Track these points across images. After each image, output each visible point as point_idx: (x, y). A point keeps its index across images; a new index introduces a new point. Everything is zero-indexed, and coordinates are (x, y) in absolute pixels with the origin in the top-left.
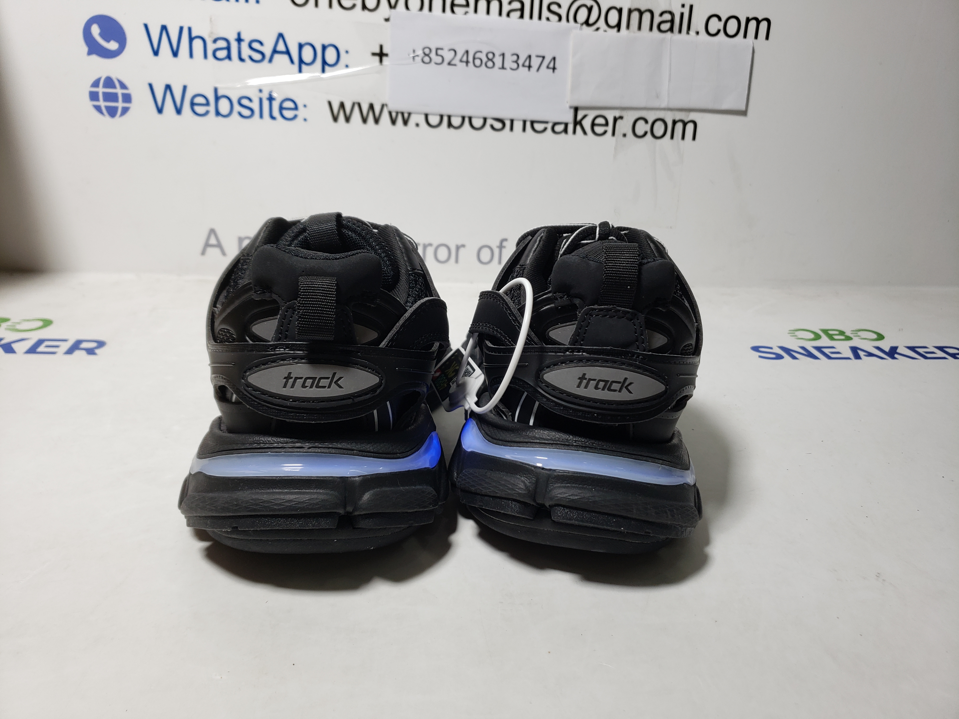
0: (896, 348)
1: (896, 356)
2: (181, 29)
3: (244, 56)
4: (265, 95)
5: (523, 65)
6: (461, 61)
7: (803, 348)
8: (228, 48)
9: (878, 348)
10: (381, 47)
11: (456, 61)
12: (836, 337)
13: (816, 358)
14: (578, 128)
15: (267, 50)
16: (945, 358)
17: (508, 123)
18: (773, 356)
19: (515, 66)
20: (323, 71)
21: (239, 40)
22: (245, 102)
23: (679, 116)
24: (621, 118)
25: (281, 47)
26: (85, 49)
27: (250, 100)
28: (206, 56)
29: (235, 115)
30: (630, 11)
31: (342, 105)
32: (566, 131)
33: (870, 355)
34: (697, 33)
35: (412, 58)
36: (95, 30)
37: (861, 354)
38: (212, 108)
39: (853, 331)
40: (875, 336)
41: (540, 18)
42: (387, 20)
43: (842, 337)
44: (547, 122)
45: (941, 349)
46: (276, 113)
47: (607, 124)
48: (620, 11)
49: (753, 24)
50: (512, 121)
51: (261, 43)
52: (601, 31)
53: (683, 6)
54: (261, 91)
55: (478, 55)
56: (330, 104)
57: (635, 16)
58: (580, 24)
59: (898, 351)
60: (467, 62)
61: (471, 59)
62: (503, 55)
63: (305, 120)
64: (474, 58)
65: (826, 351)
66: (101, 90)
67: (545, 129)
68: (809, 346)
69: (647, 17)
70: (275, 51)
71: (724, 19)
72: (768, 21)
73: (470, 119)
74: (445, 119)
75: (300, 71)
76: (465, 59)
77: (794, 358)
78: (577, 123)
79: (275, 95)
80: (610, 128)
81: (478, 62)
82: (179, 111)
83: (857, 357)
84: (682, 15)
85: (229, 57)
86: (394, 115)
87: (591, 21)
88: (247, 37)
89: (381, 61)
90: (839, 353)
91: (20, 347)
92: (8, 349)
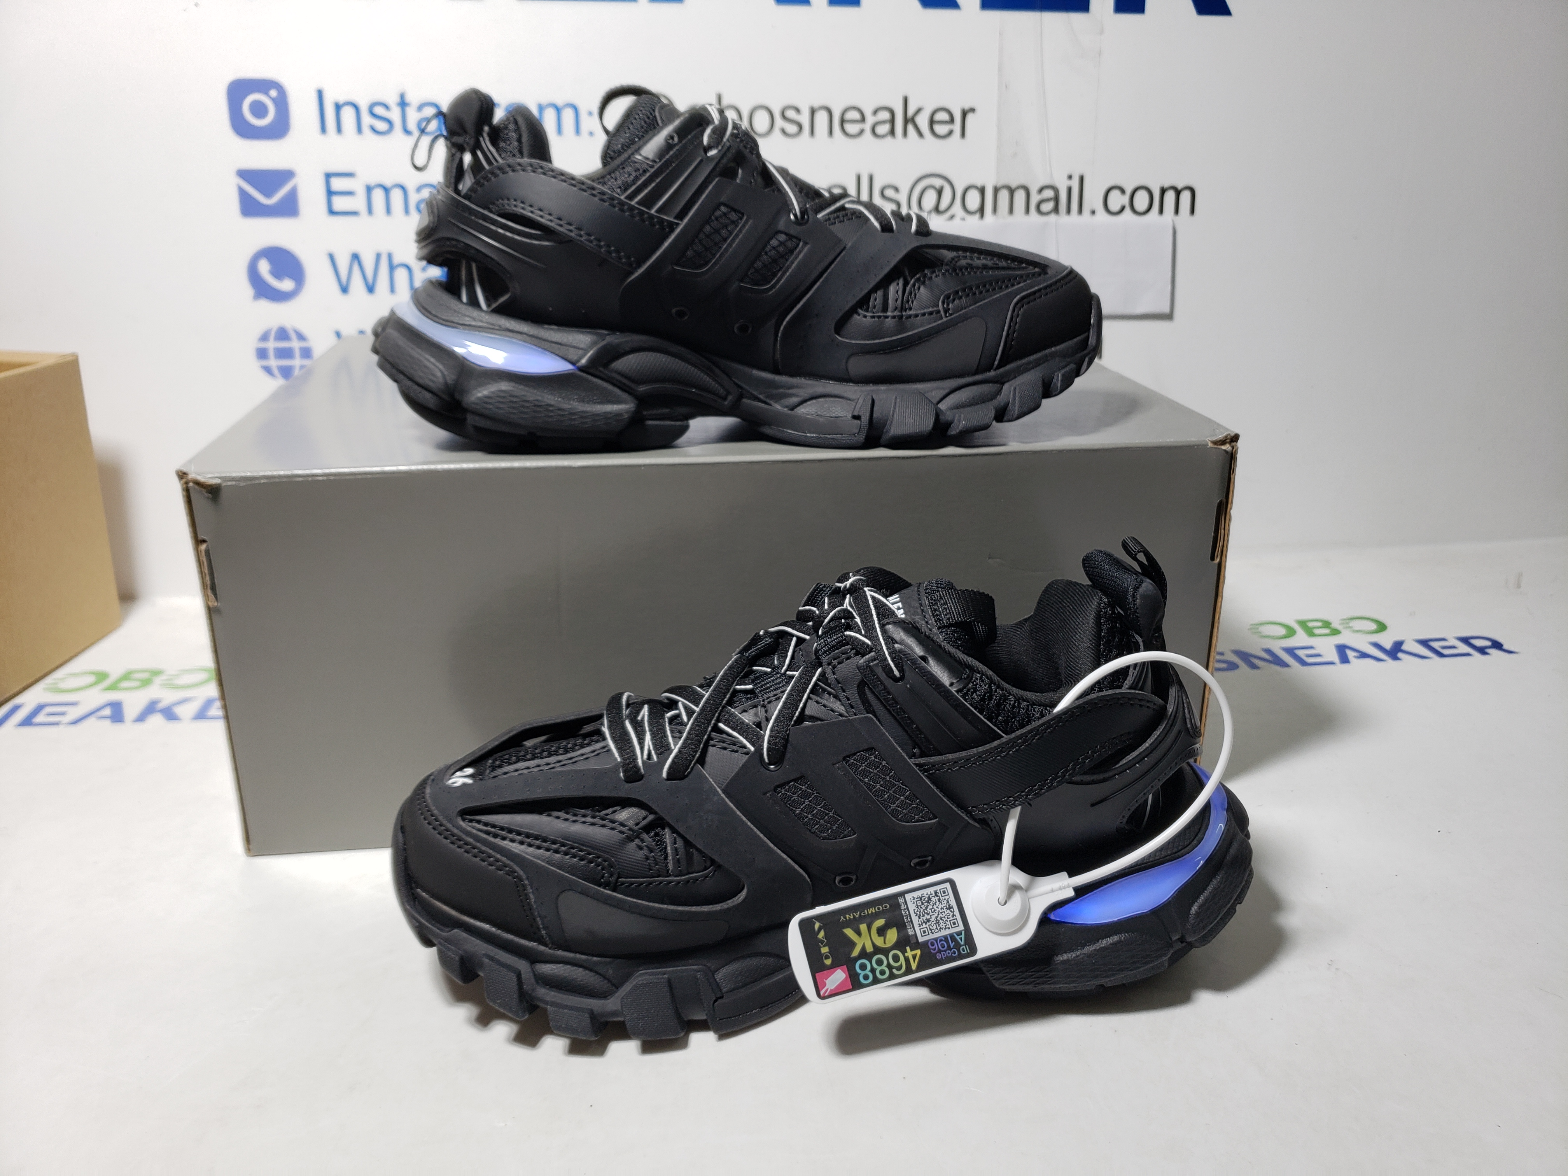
0: (1402, 643)
1: (1400, 655)
7: (1268, 651)
9: (1377, 646)
12: (1317, 631)
13: (1284, 665)
16: (1468, 655)
18: (1224, 665)
26: (251, 292)
30: (996, 190)
33: (1364, 655)
34: (1093, 212)
36: (264, 267)
37: (1351, 654)
39: (1345, 620)
40: (1374, 626)
43: (1327, 631)
45: (1466, 640)
48: (982, 191)
49: (1170, 196)
52: (957, 220)
53: (1070, 177)
57: (1004, 195)
58: (928, 213)
59: (1405, 647)
65: (1301, 653)
66: (271, 345)
68: (1277, 647)
69: (1020, 196)
71: (1129, 192)
72: (1192, 189)
77: (1254, 667)
83: (1344, 660)
84: (1069, 190)
87: (943, 207)
90: (1319, 655)
91: (186, 711)
92: (169, 714)
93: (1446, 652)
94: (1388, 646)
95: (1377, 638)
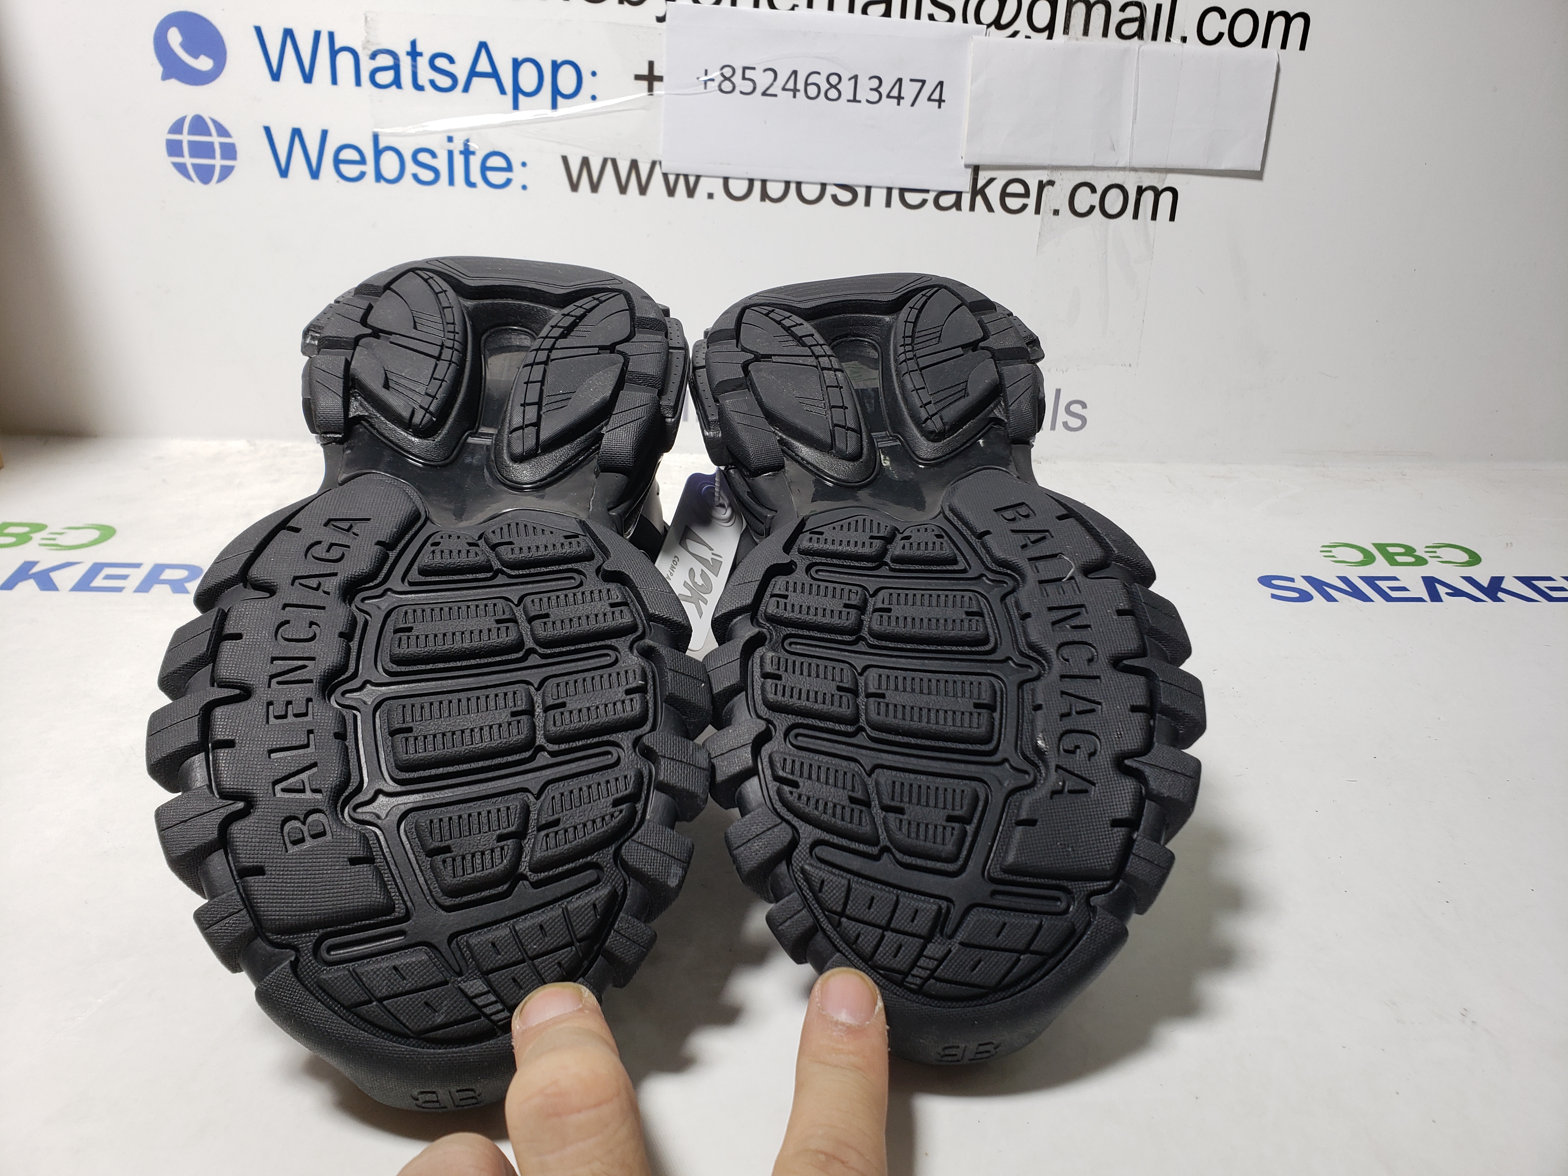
0: (1501, 579)
1: (1500, 595)
2: (317, 34)
3: (423, 80)
4: (457, 146)
5: (888, 96)
6: (784, 89)
7: (1344, 579)
8: (396, 68)
9: (1470, 580)
10: (651, 64)
11: (776, 89)
12: (1400, 559)
13: (1366, 599)
14: (979, 199)
15: (461, 71)
17: (861, 192)
18: (1296, 595)
19: (874, 96)
20: (554, 106)
21: (414, 54)
22: (424, 157)
23: (1147, 180)
24: (1051, 183)
25: (484, 65)
26: (159, 69)
27: (434, 155)
28: (358, 83)
29: (408, 177)
30: (1071, 4)
31: (585, 162)
32: (957, 205)
33: (1457, 592)
34: (1184, 39)
35: (703, 82)
36: (174, 37)
37: (1442, 590)
38: (369, 168)
39: (1429, 547)
40: (1465, 557)
41: (918, 16)
42: (661, 19)
43: (1412, 560)
44: (927, 191)
46: (476, 176)
47: (1027, 194)
48: (1054, 4)
49: (1279, 24)
50: (868, 189)
51: (451, 60)
52: (1020, 37)
54: (450, 139)
55: (813, 79)
56: (565, 159)
57: (1079, 11)
58: (986, 25)
59: (1504, 585)
60: (795, 91)
61: (801, 85)
62: (856, 77)
63: (524, 187)
64: (806, 84)
65: (1383, 585)
66: (185, 138)
67: (924, 202)
68: (1354, 575)
69: (1098, 13)
70: (473, 73)
71: (1229, 16)
72: (1306, 17)
73: (799, 184)
74: (757, 186)
75: (516, 107)
76: (790, 85)
77: (1330, 599)
78: (977, 192)
79: (473, 146)
80: (1032, 201)
81: (812, 91)
82: (315, 174)
83: (1435, 597)
84: (1159, 8)
85: (397, 82)
86: (672, 179)
87: (1004, 21)
88: (426, 48)
89: (650, 89)
90: (1404, 589)
91: (65, 579)
92: (45, 582)
93: (1555, 594)
94: (1485, 583)
95: (1470, 571)
